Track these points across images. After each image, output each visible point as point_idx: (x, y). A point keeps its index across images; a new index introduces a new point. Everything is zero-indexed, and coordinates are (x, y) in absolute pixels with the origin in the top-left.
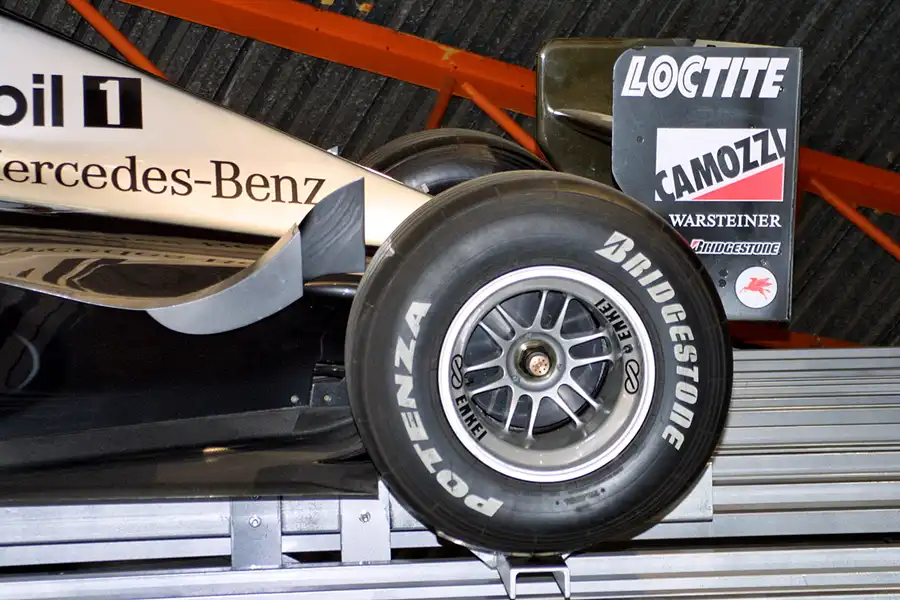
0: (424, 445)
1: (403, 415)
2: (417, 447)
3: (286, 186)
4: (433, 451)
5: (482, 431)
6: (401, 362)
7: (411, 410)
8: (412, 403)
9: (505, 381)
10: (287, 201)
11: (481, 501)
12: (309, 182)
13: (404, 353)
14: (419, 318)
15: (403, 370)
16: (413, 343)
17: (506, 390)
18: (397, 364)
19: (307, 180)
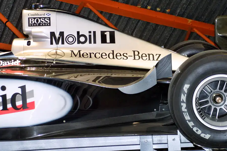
0: (189, 121)
1: (184, 113)
2: (187, 121)
3: (151, 56)
4: (192, 122)
5: (204, 117)
6: (183, 100)
7: (186, 112)
8: (186, 110)
9: (210, 104)
10: (151, 60)
11: (205, 135)
12: (157, 55)
13: (183, 98)
14: (187, 89)
15: (183, 102)
16: (186, 95)
17: (210, 106)
18: (182, 100)
19: (156, 54)
